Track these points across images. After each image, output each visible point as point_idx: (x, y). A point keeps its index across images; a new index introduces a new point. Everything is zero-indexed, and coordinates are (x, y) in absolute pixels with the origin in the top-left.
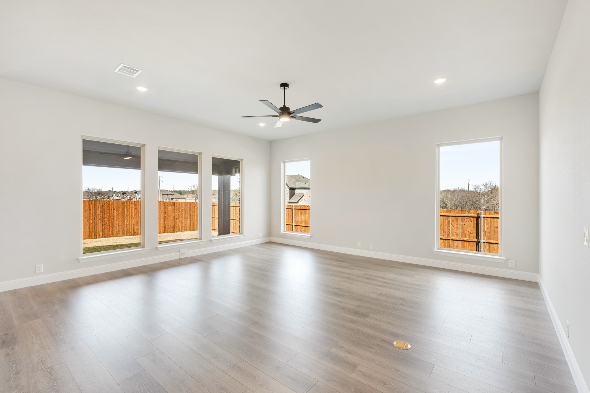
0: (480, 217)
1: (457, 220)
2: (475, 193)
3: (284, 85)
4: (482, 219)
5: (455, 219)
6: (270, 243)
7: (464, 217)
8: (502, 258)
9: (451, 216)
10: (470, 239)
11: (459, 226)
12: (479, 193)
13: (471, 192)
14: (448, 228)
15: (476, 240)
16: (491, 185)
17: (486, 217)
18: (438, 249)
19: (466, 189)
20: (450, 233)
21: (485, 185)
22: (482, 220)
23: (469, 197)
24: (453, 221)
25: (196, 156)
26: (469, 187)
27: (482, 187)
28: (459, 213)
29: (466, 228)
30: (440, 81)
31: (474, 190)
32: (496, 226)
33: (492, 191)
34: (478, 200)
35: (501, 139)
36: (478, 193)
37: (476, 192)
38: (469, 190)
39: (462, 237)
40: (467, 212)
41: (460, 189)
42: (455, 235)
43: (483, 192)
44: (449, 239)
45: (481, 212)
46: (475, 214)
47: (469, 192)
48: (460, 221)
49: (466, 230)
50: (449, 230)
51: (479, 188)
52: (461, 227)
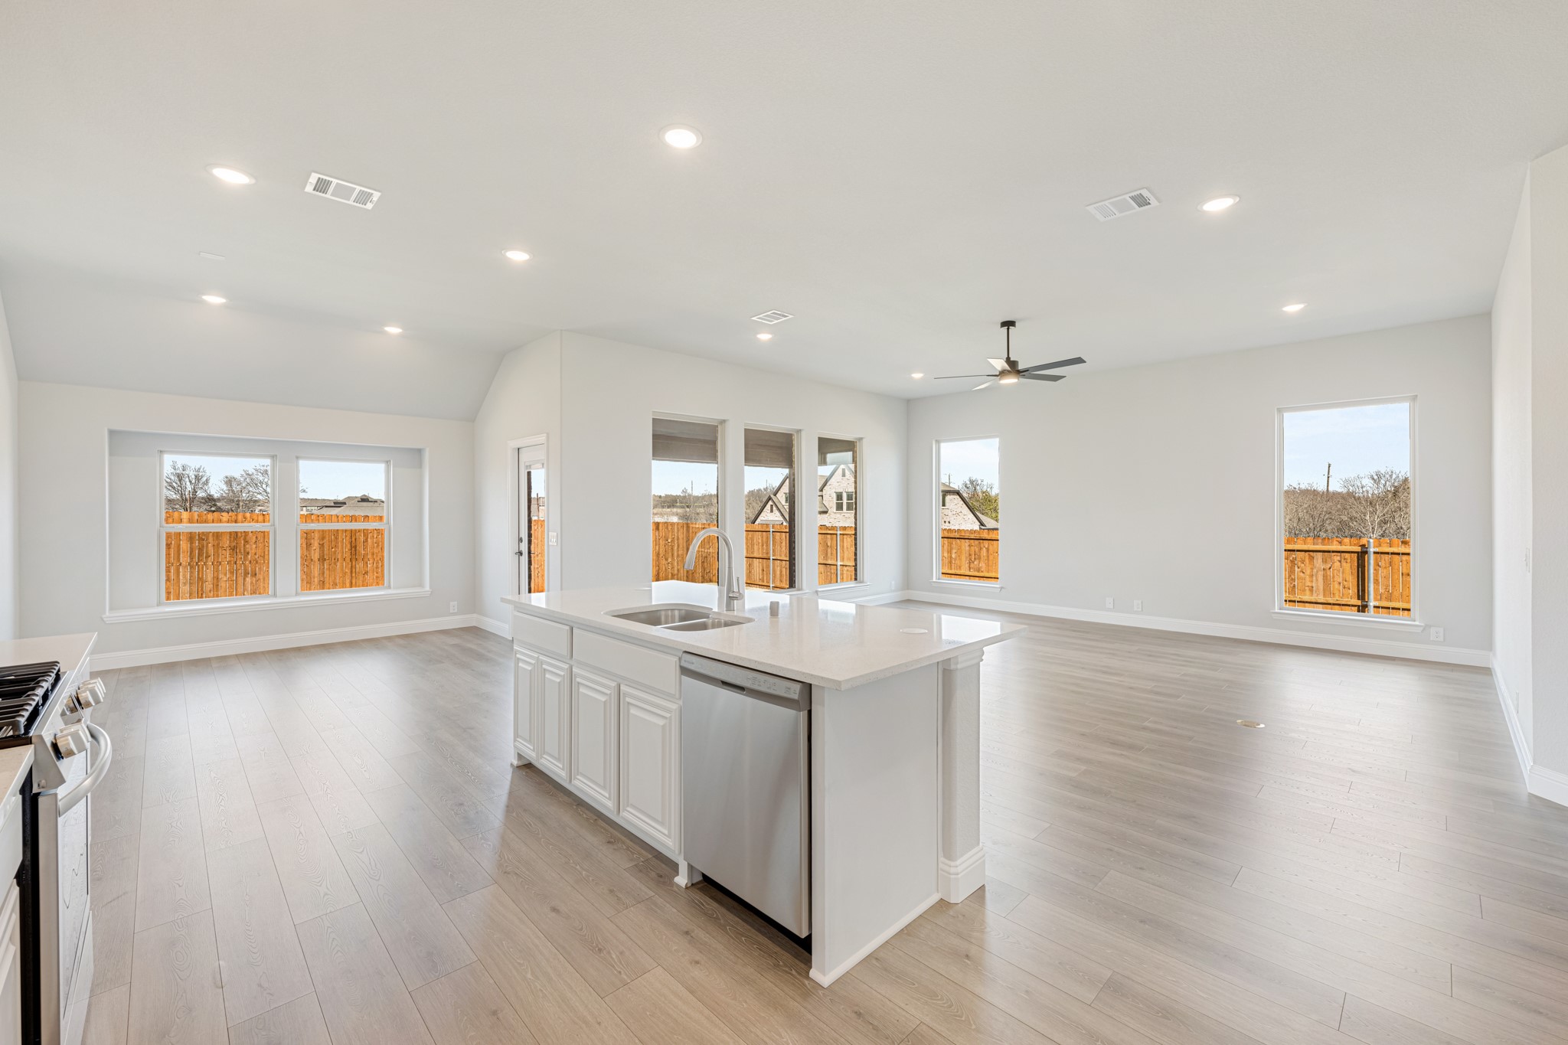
0: (1366, 552)
1: (1312, 558)
2: (1348, 499)
3: (1008, 324)
4: (1372, 556)
5: (1307, 557)
6: (909, 601)
7: (1329, 552)
8: (1417, 623)
9: (1298, 551)
10: (1344, 601)
11: (1317, 572)
12: (1359, 498)
13: (1336, 494)
14: (1290, 576)
15: (1359, 603)
16: (1394, 476)
17: (1382, 553)
18: (1280, 609)
19: (1321, 487)
20: (1294, 586)
21: (1376, 477)
22: (1371, 559)
23: (1331, 507)
24: (1303, 562)
25: (790, 436)
26: (1328, 484)
27: (1368, 483)
28: (1317, 544)
29: (1333, 577)
30: (1293, 308)
31: (1344, 491)
32: (1405, 571)
33: (1395, 494)
34: (1356, 518)
35: (1414, 398)
36: (1354, 497)
37: (1351, 495)
38: (1331, 489)
39: (1324, 596)
40: (1335, 542)
41: (1303, 487)
42: (1308, 592)
43: (1370, 495)
44: (1293, 599)
45: (1368, 542)
46: (1355, 545)
47: (1329, 496)
48: (1320, 560)
49: (1334, 581)
50: (1294, 580)
51: (1359, 484)
52: (1321, 573)
